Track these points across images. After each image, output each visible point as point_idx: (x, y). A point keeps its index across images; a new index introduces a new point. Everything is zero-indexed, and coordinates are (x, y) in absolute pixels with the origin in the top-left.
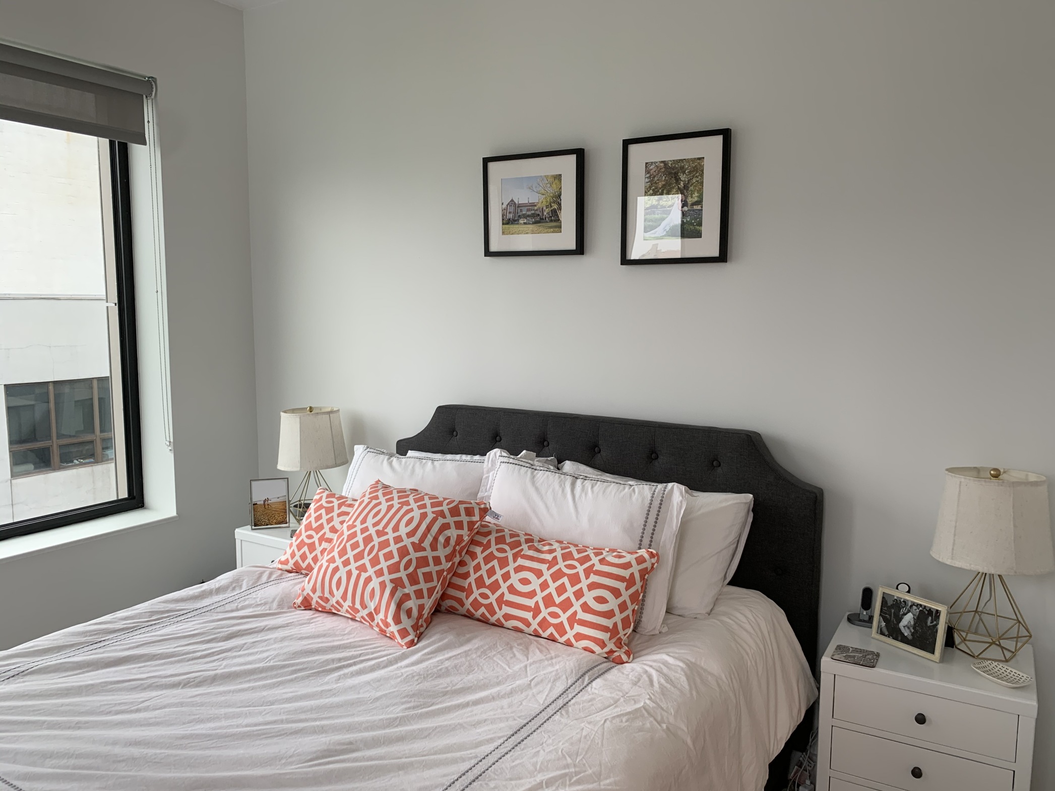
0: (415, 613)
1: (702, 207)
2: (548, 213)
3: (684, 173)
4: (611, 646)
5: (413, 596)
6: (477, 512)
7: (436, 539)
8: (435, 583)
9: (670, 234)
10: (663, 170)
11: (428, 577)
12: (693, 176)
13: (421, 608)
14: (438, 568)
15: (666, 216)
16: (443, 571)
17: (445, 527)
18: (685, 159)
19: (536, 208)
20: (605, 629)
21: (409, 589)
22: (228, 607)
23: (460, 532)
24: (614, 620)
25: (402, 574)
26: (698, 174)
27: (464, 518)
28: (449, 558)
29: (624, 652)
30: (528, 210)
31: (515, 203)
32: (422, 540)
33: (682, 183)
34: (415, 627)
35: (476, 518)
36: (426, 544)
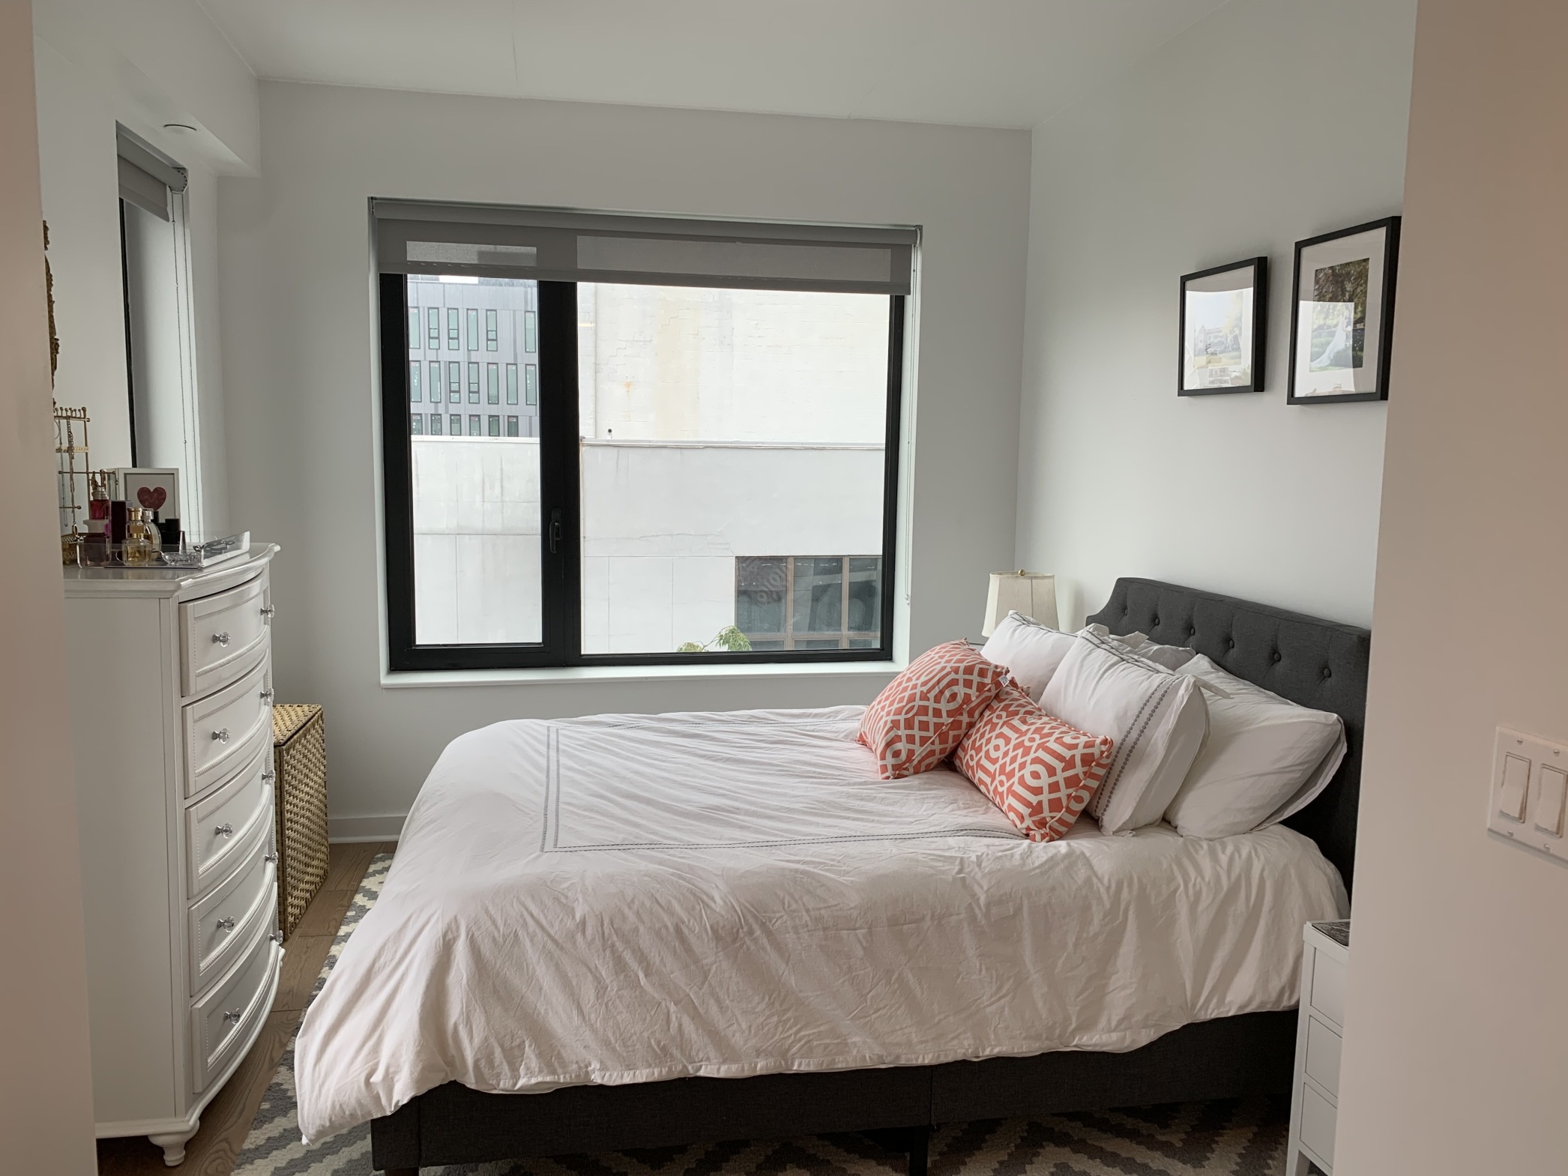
0: (903, 756)
1: (1364, 325)
2: (1231, 340)
3: (1350, 281)
4: (1028, 822)
5: (904, 739)
6: (990, 674)
7: (942, 692)
8: (931, 733)
9: (1337, 362)
10: (1330, 279)
11: (924, 726)
12: (1358, 284)
13: (911, 753)
14: (937, 720)
15: (1331, 339)
16: (943, 724)
17: (953, 682)
18: (1351, 263)
19: (1221, 334)
20: (1028, 804)
21: (903, 732)
22: (808, 728)
23: (968, 691)
24: (1040, 798)
25: (902, 718)
26: (1362, 281)
27: (975, 678)
28: (950, 714)
29: (1042, 834)
30: (1216, 337)
31: (1205, 330)
32: (929, 691)
33: (1347, 294)
34: (895, 767)
35: (988, 680)
36: (931, 695)
